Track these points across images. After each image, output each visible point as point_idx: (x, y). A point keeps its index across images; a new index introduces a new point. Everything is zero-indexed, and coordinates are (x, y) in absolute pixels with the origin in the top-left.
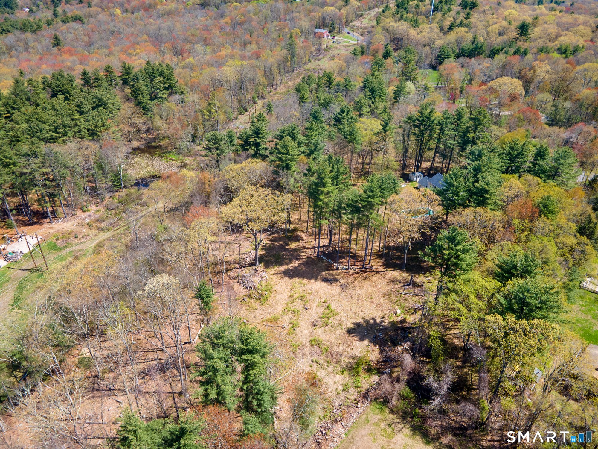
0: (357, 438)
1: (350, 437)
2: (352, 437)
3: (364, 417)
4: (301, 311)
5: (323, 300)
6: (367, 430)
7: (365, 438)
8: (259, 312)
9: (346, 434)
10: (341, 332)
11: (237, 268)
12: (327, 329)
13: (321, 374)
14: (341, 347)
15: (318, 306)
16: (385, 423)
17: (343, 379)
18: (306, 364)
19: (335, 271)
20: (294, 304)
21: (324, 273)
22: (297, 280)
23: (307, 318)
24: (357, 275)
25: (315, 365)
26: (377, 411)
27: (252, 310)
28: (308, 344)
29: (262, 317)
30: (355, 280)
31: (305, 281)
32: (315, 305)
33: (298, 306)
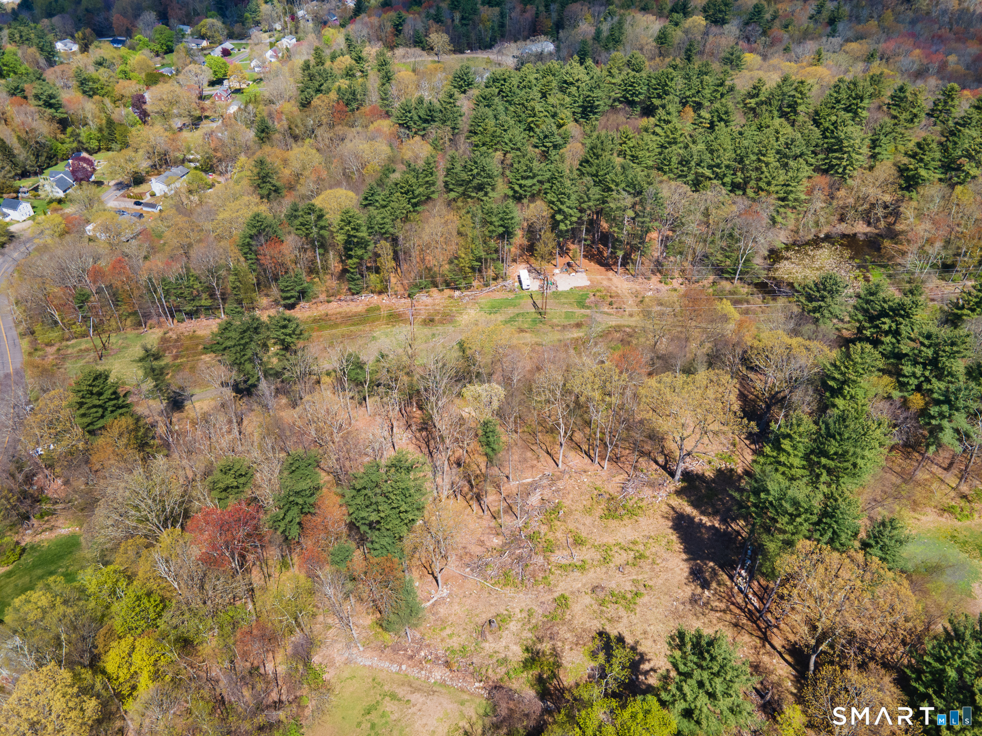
0: (435, 697)
1: (434, 689)
2: (434, 692)
3: (466, 697)
4: (612, 565)
5: (651, 583)
6: (451, 706)
7: (439, 708)
8: (588, 521)
9: (435, 683)
10: (596, 625)
11: (657, 463)
12: (595, 607)
13: (513, 626)
14: (568, 635)
15: (633, 581)
16: (467, 726)
17: (517, 653)
18: (523, 604)
19: (725, 577)
20: (622, 552)
21: (711, 564)
22: (674, 537)
23: (604, 577)
24: (737, 611)
25: (525, 615)
26: (481, 711)
27: (588, 511)
28: (556, 595)
29: (582, 527)
30: (724, 611)
31: (678, 546)
32: (635, 577)
33: (620, 558)
